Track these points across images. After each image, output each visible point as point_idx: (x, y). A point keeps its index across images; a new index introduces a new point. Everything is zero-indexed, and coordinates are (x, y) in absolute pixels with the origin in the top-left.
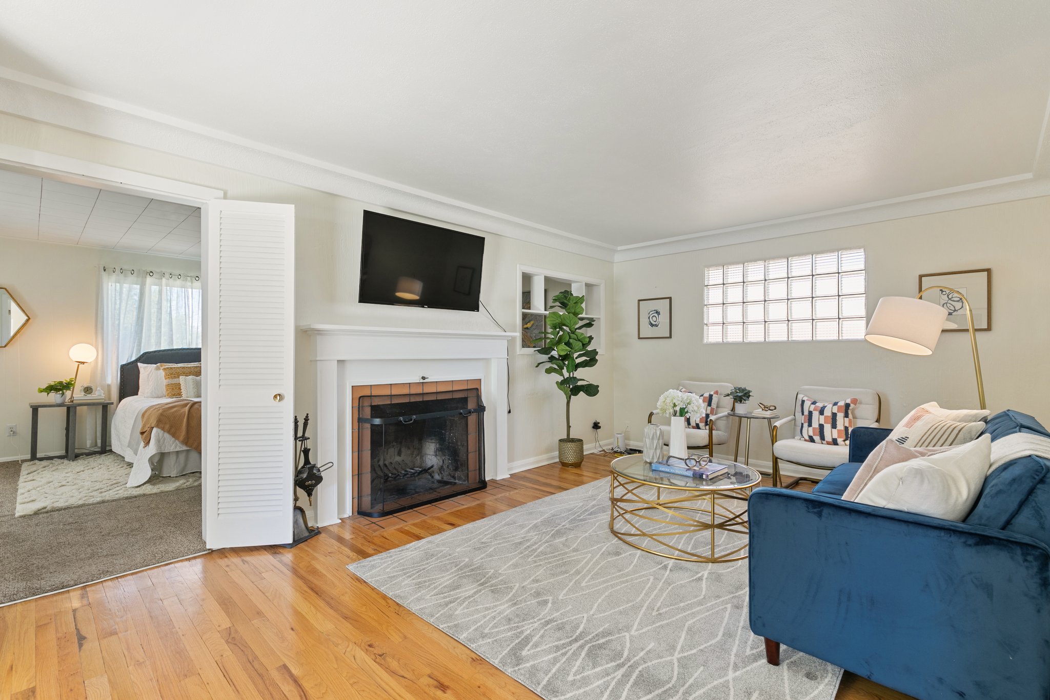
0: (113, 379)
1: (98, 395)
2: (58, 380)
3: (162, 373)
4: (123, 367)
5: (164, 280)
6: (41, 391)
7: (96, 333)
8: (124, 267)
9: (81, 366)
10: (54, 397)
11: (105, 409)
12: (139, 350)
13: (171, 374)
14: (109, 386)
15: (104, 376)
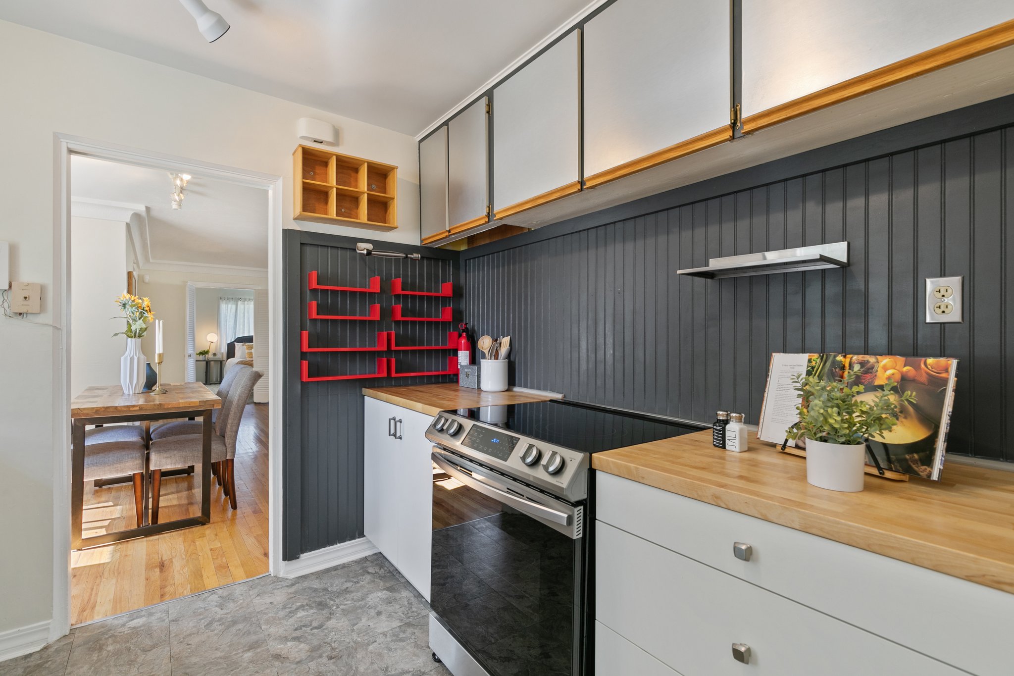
0: (224, 350)
1: (218, 357)
2: (203, 350)
3: (245, 347)
4: (228, 344)
5: (246, 302)
6: (197, 354)
7: (217, 328)
8: (229, 297)
9: (212, 344)
10: (201, 357)
11: (221, 363)
12: (235, 336)
13: (249, 348)
14: (222, 353)
15: (220, 349)
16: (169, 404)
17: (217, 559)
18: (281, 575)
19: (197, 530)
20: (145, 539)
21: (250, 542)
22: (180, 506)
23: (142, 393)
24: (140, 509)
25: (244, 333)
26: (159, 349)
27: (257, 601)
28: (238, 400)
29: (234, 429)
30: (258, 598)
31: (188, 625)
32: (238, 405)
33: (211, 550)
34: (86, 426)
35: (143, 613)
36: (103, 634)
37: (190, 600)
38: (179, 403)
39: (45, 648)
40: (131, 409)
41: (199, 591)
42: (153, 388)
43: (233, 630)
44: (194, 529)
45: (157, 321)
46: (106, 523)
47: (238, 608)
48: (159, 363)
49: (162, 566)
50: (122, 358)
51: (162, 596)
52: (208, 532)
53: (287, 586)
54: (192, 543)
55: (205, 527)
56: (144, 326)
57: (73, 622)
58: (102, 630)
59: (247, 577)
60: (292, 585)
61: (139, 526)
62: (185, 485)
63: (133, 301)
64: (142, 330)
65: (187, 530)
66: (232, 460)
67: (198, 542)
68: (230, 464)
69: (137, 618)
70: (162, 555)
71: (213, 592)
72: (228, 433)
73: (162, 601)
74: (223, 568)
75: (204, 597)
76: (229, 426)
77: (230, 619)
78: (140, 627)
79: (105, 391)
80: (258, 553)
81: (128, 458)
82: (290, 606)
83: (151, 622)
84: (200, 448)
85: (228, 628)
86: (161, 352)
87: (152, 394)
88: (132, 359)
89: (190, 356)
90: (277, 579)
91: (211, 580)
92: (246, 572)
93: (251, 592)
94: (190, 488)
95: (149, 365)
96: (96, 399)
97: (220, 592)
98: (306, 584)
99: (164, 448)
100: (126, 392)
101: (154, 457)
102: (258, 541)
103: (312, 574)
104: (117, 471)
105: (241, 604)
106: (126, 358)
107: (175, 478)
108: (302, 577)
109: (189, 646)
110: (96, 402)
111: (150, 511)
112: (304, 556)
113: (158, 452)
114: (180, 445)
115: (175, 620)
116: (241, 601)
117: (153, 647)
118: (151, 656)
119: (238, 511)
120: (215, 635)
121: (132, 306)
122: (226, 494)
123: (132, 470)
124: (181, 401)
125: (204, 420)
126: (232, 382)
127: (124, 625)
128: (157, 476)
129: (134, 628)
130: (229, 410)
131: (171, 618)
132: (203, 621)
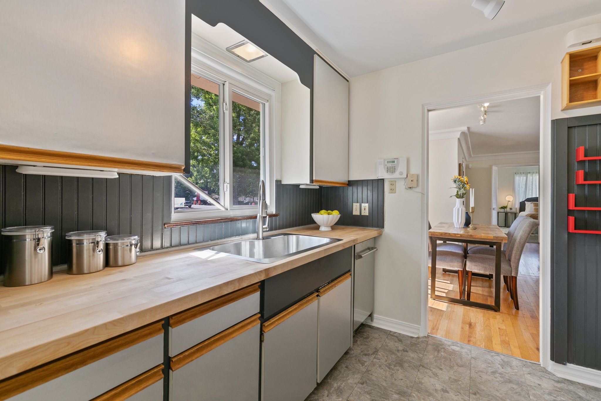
0: (518, 206)
1: (514, 210)
2: (503, 206)
3: (533, 205)
4: (520, 202)
5: (534, 175)
6: (500, 208)
7: (513, 192)
8: (521, 172)
9: (509, 202)
10: (502, 210)
11: (515, 215)
12: (526, 197)
13: (536, 205)
14: (516, 208)
15: (515, 205)
16: (476, 236)
17: (502, 335)
18: (550, 369)
19: (492, 313)
20: (463, 306)
21: (527, 335)
22: (483, 295)
23: (463, 228)
24: (461, 289)
25: (532, 195)
26: (472, 204)
27: (528, 377)
28: (520, 239)
29: (517, 257)
30: (529, 376)
31: (482, 366)
32: (520, 242)
33: (499, 328)
34: (437, 241)
35: (459, 345)
36: (440, 345)
37: (484, 351)
38: (481, 236)
39: (418, 338)
40: (457, 235)
41: (489, 349)
42: (469, 226)
43: (510, 385)
44: (490, 311)
45: (471, 189)
46: (446, 291)
47: (513, 374)
48: (472, 212)
49: (470, 325)
50: (454, 209)
51: (469, 341)
52: (498, 317)
53: (554, 380)
54: (488, 320)
55: (497, 313)
56: (464, 192)
57: (429, 332)
58: (440, 343)
59: (522, 358)
60: (558, 382)
61: (460, 298)
62: (487, 284)
63: (459, 179)
64: (463, 194)
65: (486, 311)
66: (516, 278)
67: (492, 321)
68: (514, 279)
69: (456, 346)
70: (471, 319)
71: (498, 354)
72: (513, 259)
73: (468, 344)
74: (506, 343)
75: (492, 354)
76: (513, 255)
77: (508, 378)
78: (457, 351)
79: (447, 225)
80: (532, 345)
81: (456, 261)
82: (555, 395)
83: (462, 352)
84: (494, 264)
85: (506, 382)
86: (473, 206)
87: (468, 229)
88: (458, 209)
89: (494, 209)
90: (544, 371)
91: (498, 347)
92: (521, 353)
93: (524, 369)
94: (490, 287)
95: (467, 213)
96: (442, 228)
97: (503, 357)
98: (571, 388)
99: (473, 260)
100: (456, 226)
101: (468, 263)
102: (533, 338)
103: (579, 383)
104: (450, 266)
105: (516, 372)
106: (456, 209)
107: (482, 279)
108: (568, 380)
109: (481, 378)
110: (442, 230)
111: (466, 292)
112: (570, 366)
113: (470, 261)
114: (482, 260)
115: (475, 359)
116: (516, 371)
117: (462, 366)
118: (460, 369)
119: (520, 312)
120: (497, 381)
121: (459, 182)
122: (512, 298)
123: (457, 267)
124: (483, 235)
125: (496, 248)
126: (517, 227)
127: (449, 346)
128: (470, 274)
129: (454, 350)
130: (514, 244)
131: (473, 356)
132: (490, 368)
